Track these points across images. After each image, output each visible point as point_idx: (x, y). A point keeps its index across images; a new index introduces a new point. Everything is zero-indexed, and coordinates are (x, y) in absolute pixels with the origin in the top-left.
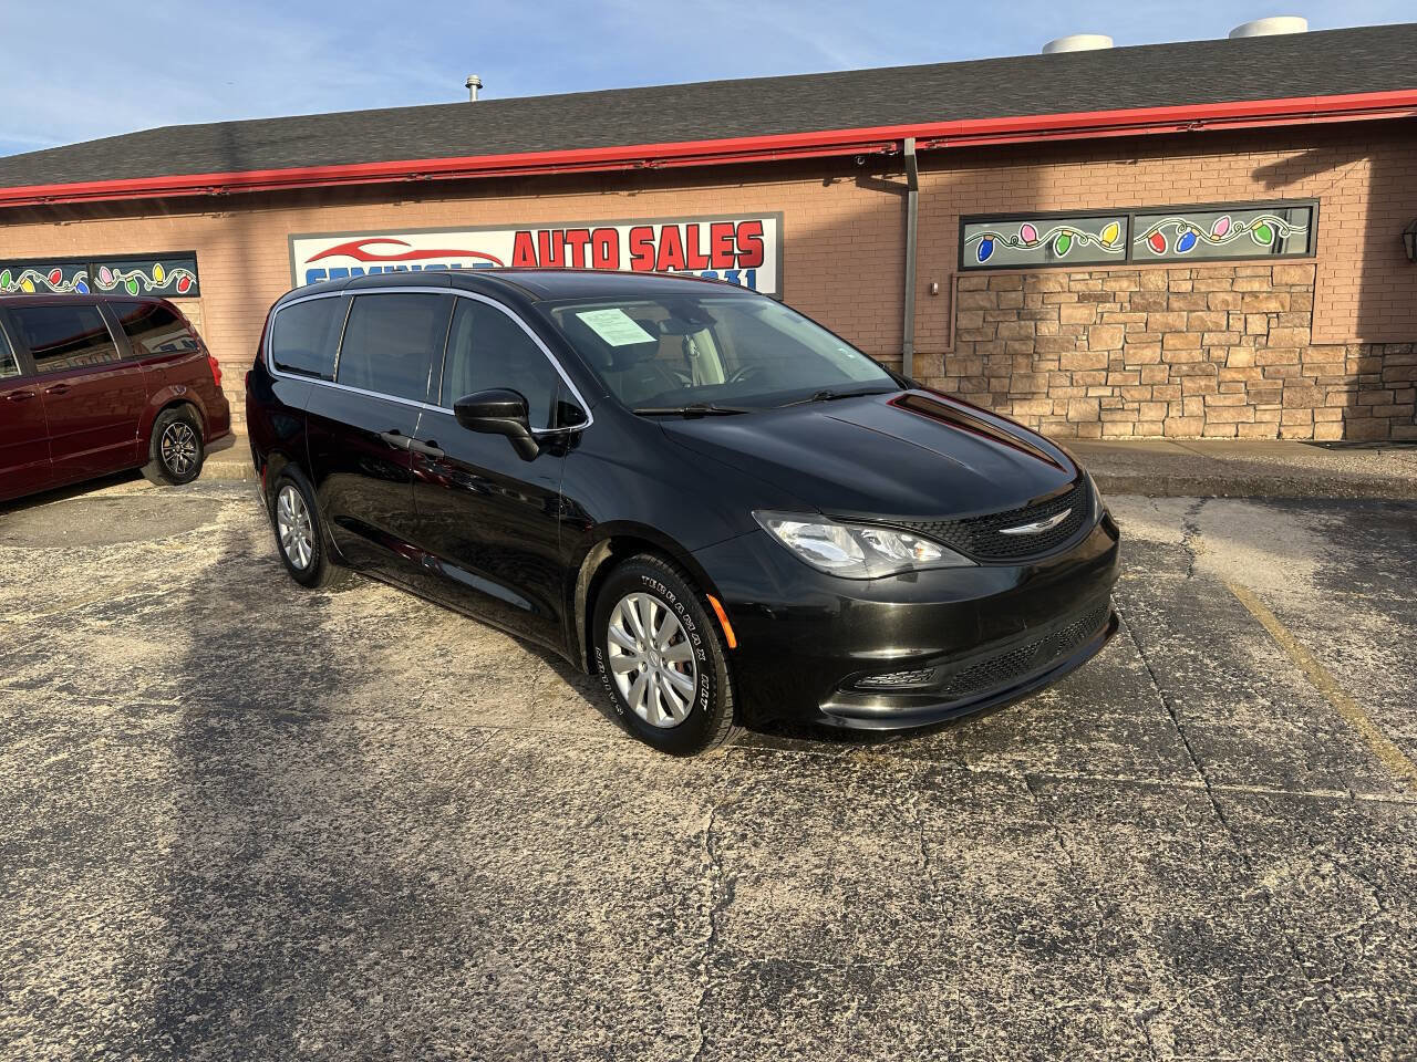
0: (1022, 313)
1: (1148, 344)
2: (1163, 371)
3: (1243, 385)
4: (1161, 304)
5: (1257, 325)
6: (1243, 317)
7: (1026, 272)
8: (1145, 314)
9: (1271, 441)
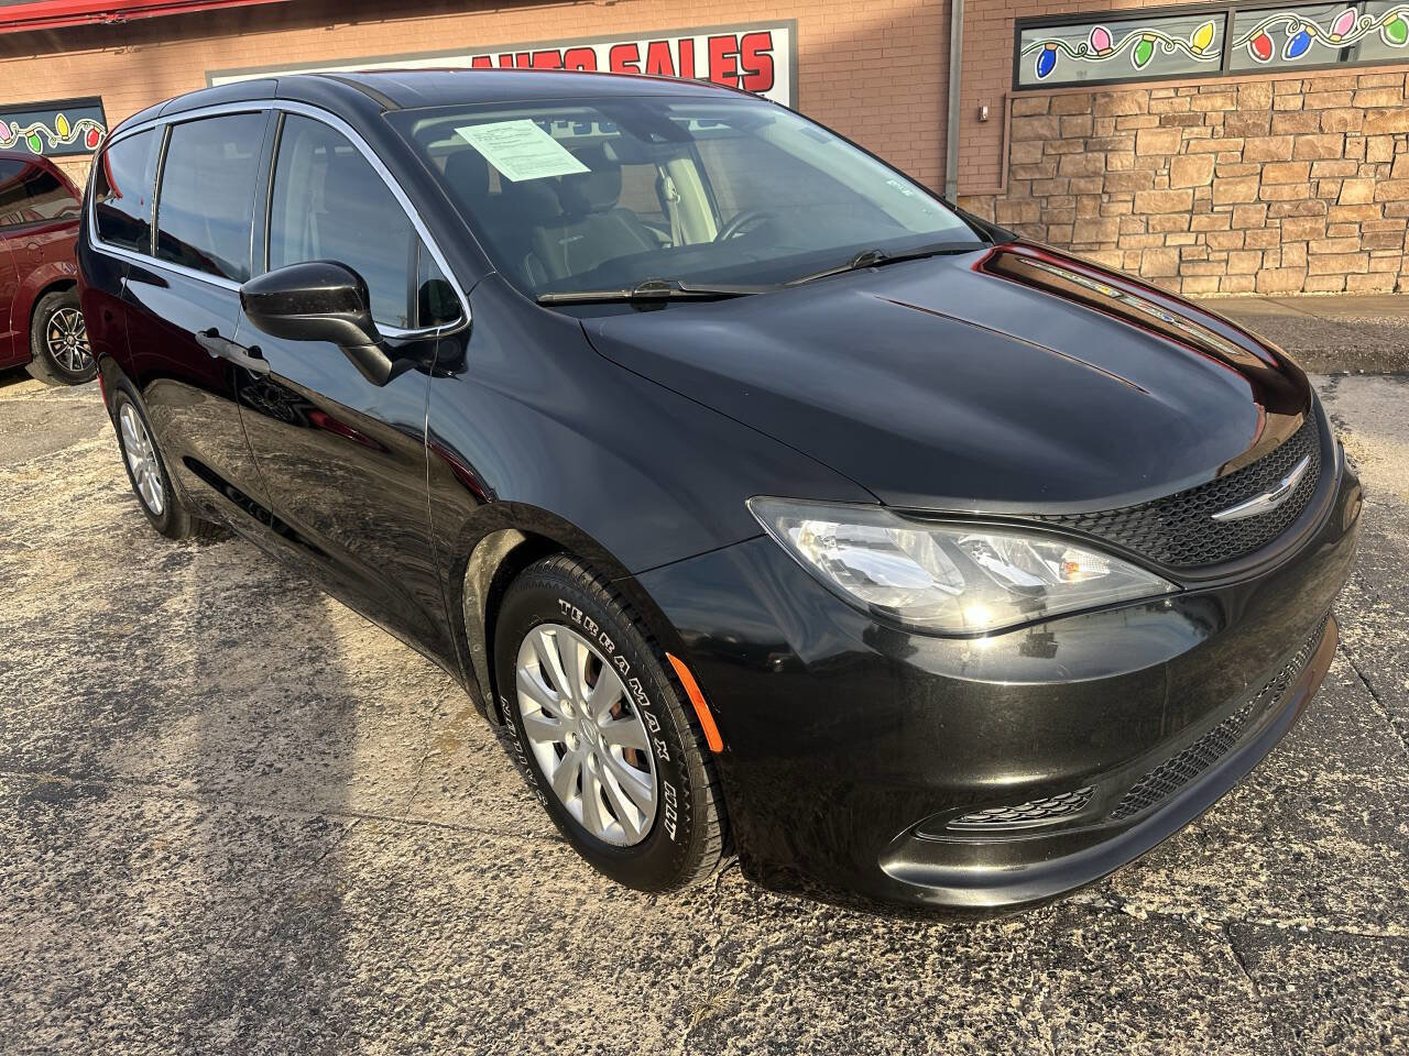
0: (1089, 143)
1: (1243, 177)
2: (1260, 212)
3: (1357, 226)
4: (1263, 127)
5: (1380, 150)
6: (1364, 139)
7: (1095, 90)
8: (1242, 140)
9: (1386, 296)
